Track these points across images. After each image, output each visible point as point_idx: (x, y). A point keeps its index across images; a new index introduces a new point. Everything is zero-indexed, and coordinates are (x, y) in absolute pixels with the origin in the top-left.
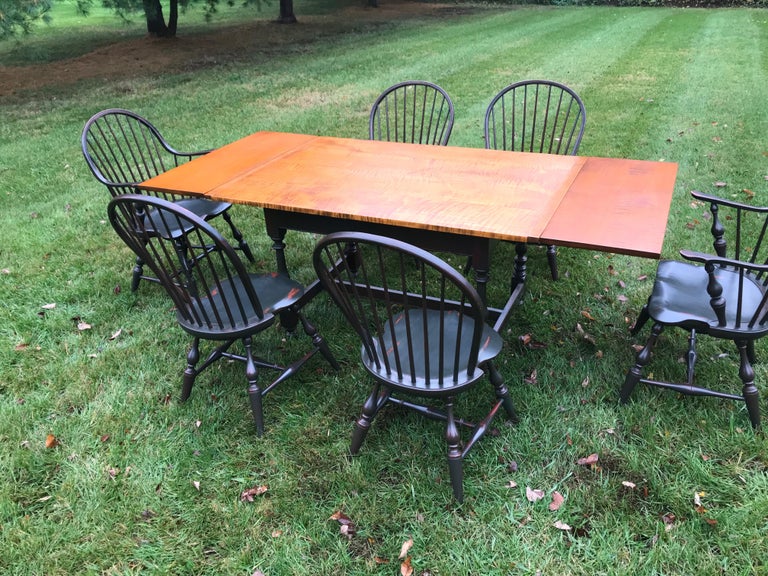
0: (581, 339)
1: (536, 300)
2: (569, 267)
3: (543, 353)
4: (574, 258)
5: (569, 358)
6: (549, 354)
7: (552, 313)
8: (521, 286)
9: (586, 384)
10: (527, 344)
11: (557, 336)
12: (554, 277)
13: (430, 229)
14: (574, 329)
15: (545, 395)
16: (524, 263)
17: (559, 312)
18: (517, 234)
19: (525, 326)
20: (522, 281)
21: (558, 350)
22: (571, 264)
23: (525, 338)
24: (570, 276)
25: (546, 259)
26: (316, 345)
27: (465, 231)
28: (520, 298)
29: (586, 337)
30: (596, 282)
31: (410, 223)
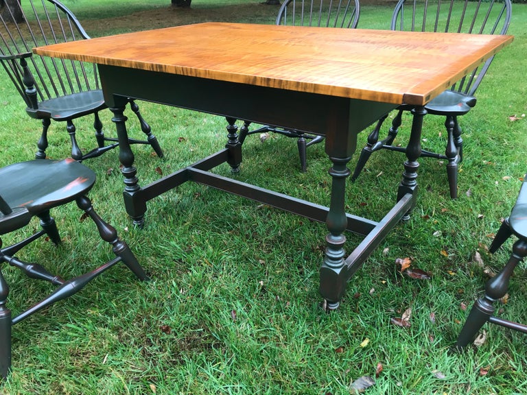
0: (478, 273)
1: (426, 217)
2: (471, 186)
3: (425, 286)
4: (479, 176)
5: (458, 297)
6: (432, 288)
7: (444, 235)
8: (408, 196)
9: (482, 341)
10: (405, 270)
11: (447, 265)
12: (453, 194)
13: (258, 84)
14: (471, 258)
15: (418, 348)
16: (414, 170)
17: (453, 235)
18: (387, 90)
19: (406, 246)
20: (411, 192)
21: (445, 282)
22: (475, 183)
23: (405, 263)
24: (472, 195)
25: (445, 175)
26: (117, 253)
27: (306, 85)
28: (406, 211)
29: (486, 271)
30: (504, 204)
31: (232, 76)
